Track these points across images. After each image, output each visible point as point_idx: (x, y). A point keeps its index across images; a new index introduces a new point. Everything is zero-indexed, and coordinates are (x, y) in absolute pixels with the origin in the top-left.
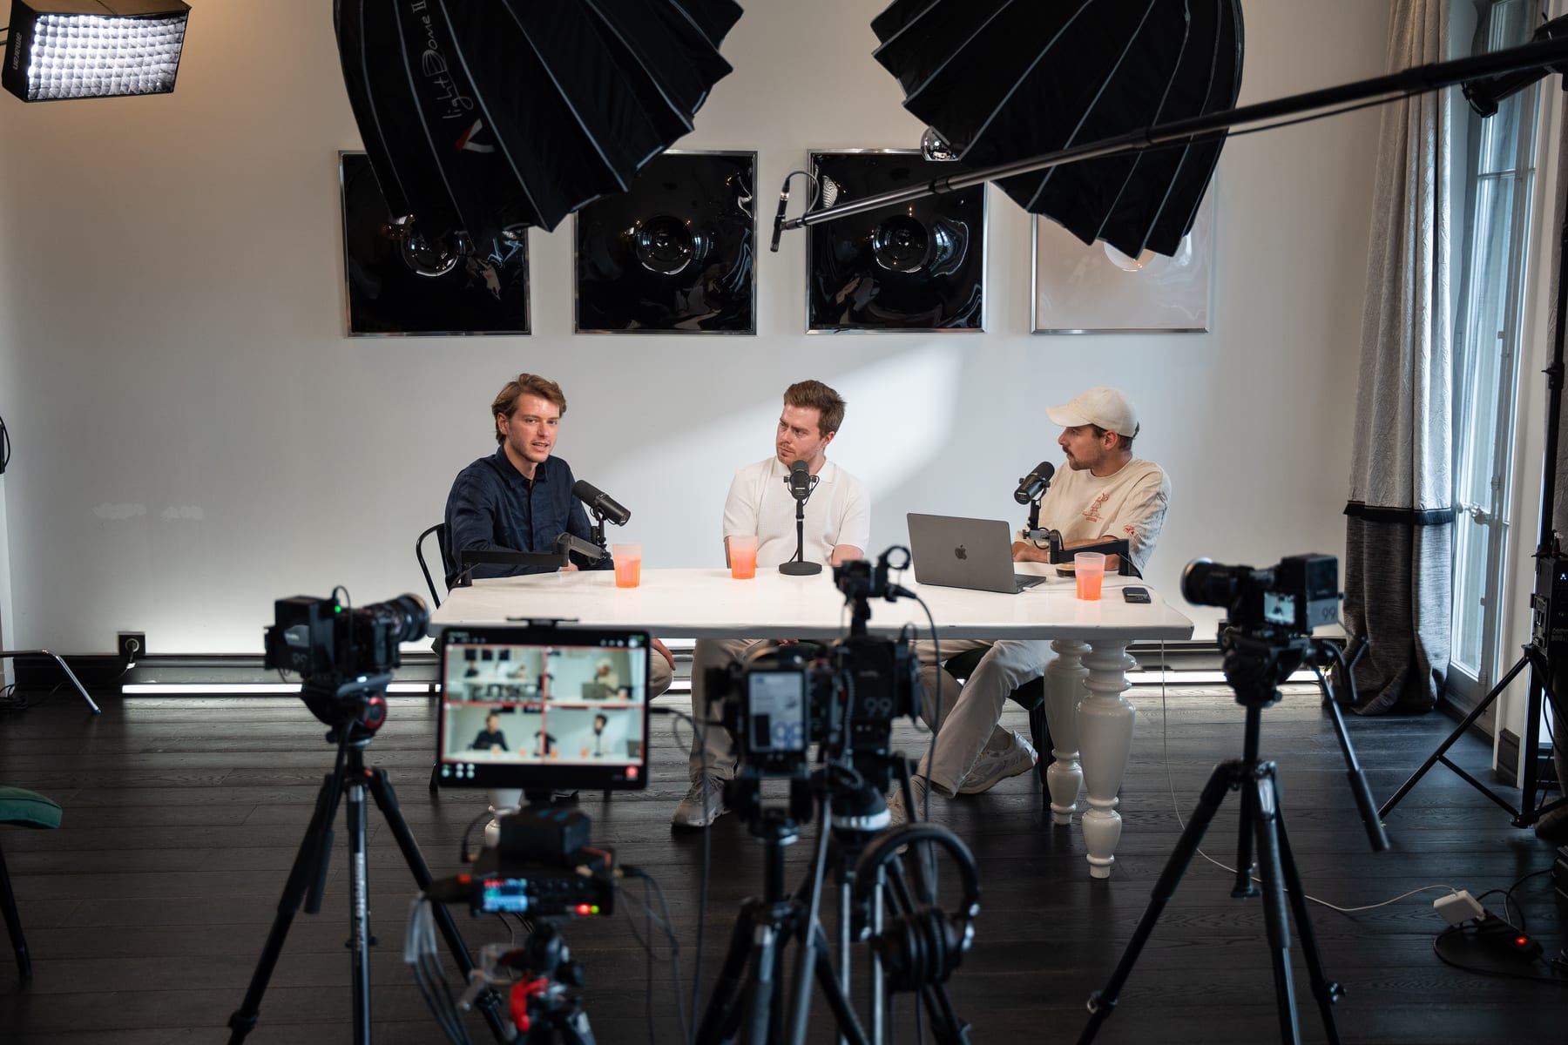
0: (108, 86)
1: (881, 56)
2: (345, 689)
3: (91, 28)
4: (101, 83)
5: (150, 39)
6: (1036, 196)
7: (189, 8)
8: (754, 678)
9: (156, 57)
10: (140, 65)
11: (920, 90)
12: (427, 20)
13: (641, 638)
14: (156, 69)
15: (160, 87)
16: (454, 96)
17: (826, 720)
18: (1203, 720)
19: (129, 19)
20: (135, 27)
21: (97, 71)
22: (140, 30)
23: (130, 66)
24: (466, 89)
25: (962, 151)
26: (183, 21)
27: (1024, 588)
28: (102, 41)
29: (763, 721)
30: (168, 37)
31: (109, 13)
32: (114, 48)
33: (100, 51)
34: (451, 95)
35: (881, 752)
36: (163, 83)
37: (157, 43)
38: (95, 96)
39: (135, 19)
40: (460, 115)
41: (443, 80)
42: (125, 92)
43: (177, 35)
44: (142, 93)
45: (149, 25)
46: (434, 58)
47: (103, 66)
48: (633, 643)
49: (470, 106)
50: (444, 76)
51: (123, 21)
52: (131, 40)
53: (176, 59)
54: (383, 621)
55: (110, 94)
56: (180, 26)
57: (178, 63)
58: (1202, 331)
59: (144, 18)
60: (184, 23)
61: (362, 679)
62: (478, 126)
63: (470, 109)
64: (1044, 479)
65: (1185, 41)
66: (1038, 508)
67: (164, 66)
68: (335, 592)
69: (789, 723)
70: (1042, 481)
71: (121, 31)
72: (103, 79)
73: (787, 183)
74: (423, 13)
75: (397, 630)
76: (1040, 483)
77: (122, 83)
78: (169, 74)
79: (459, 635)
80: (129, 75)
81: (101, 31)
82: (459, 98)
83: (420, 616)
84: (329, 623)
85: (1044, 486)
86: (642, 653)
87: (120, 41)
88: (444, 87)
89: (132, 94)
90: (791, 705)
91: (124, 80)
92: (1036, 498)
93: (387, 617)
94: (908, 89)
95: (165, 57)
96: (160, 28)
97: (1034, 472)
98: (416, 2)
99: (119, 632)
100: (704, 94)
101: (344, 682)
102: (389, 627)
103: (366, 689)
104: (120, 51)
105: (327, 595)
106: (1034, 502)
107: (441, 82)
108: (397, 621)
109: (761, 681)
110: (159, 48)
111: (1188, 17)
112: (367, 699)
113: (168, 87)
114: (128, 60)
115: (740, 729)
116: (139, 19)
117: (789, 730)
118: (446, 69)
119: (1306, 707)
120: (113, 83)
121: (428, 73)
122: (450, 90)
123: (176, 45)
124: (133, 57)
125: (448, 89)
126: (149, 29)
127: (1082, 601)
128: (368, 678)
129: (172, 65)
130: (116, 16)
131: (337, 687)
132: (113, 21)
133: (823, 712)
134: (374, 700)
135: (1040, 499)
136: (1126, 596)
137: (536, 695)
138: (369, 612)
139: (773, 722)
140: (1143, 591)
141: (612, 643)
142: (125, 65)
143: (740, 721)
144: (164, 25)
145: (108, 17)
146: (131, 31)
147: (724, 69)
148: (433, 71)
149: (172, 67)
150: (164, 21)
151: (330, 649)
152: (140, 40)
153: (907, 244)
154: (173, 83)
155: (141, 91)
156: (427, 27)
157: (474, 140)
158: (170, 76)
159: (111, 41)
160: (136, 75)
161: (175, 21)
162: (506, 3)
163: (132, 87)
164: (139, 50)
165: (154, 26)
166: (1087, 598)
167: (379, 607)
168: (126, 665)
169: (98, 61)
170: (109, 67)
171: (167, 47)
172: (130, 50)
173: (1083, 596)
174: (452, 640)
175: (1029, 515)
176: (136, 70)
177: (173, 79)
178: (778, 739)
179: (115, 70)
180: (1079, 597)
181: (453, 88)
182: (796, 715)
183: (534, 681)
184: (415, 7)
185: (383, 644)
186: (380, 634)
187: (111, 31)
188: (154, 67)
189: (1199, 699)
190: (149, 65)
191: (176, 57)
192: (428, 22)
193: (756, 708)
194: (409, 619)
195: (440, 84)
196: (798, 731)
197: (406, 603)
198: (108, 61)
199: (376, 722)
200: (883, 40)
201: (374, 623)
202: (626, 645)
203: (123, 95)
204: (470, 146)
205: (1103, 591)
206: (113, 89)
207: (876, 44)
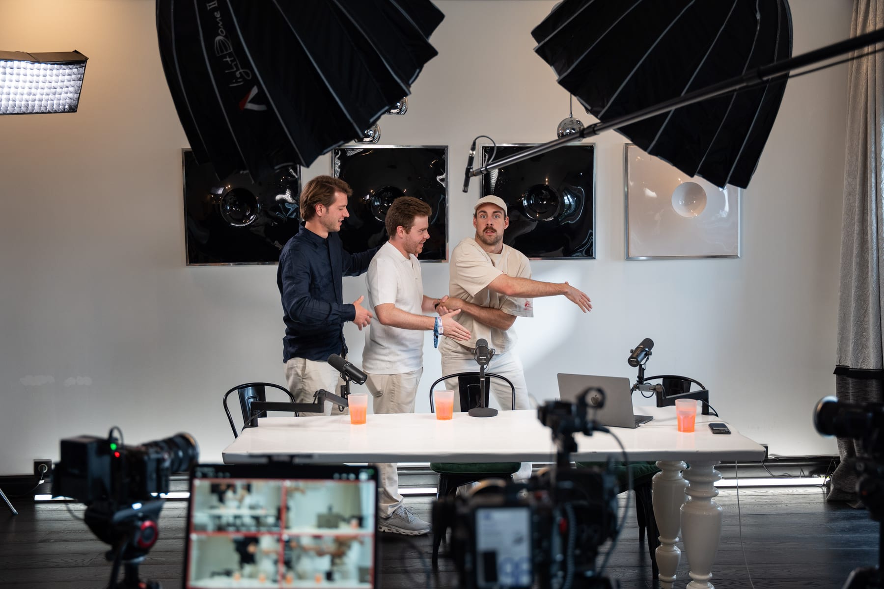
0: (33, 107)
1: (539, 51)
2: (120, 515)
3: (22, 69)
4: (28, 105)
5: (61, 78)
6: (654, 143)
7: (87, 59)
8: (481, 515)
9: (65, 89)
10: (54, 94)
11: (569, 71)
12: (218, 15)
13: (371, 471)
14: (65, 97)
15: (68, 109)
16: (238, 69)
17: (548, 552)
18: (749, 512)
19: (47, 64)
20: (51, 70)
21: (25, 97)
22: (55, 72)
23: (48, 95)
24: (246, 64)
25: (600, 112)
26: (83, 67)
27: (640, 424)
28: (29, 78)
29: (491, 557)
30: (73, 76)
31: (35, 60)
32: (37, 82)
33: (28, 84)
34: (235, 69)
35: (589, 573)
36: (70, 106)
37: (66, 81)
38: (24, 113)
39: (51, 64)
40: (242, 83)
41: (230, 57)
42: (45, 111)
43: (79, 76)
44: (56, 112)
45: (61, 69)
46: (222, 41)
47: (30, 94)
48: (363, 476)
49: (249, 76)
50: (230, 55)
51: (43, 65)
52: (48, 78)
53: (79, 91)
54: (154, 456)
55: (34, 112)
56: (81, 70)
57: (80, 93)
58: (736, 256)
59: (57, 64)
60: (84, 68)
61: (137, 506)
62: (255, 91)
63: (248, 78)
64: (647, 349)
65: (757, 33)
66: (644, 370)
67: (70, 95)
68: (111, 432)
69: (516, 558)
70: (646, 351)
71: (42, 72)
72: (30, 102)
73: (474, 144)
74: (215, 9)
75: (167, 464)
76: (644, 353)
77: (42, 105)
78: (74, 100)
79: (206, 470)
80: (47, 100)
81: (29, 72)
82: (241, 71)
83: (190, 452)
84: (106, 460)
85: (648, 354)
86: (371, 485)
87: (41, 78)
88: (230, 63)
89: (49, 112)
90: (518, 541)
91: (44, 103)
92: (642, 363)
93: (157, 452)
94: (559, 73)
95: (71, 89)
96: (68, 71)
97: (640, 345)
98: (210, 2)
99: (34, 460)
100: (418, 71)
101: (119, 509)
102: (160, 461)
103: (140, 514)
104: (41, 85)
105: (105, 435)
106: (641, 366)
107: (228, 59)
108: (166, 456)
109: (488, 518)
110: (66, 83)
111: (758, 17)
112: (139, 523)
113: (73, 109)
114: (46, 91)
115: (468, 566)
116: (54, 64)
117: (517, 566)
118: (232, 50)
119: (817, 503)
120: (36, 105)
121: (218, 53)
122: (235, 65)
123: (79, 82)
124: (50, 89)
125: (233, 64)
126: (61, 71)
127: (682, 433)
128: (143, 504)
129: (76, 94)
130: (39, 62)
131: (113, 514)
132: (37, 65)
133: (545, 544)
134: (147, 523)
135: (645, 364)
136: (712, 429)
137: (276, 525)
138: (143, 449)
139: (501, 558)
140: (723, 425)
141: (344, 475)
142: (45, 93)
143: (468, 558)
144: (71, 69)
145: (33, 62)
146: (48, 72)
147: (433, 53)
148: (222, 52)
149: (76, 96)
150: (71, 66)
151: (107, 481)
152: (54, 78)
153: (545, 202)
154: (76, 107)
155: (55, 111)
156: (218, 19)
157: (252, 101)
158: (74, 102)
159: (35, 78)
160: (52, 100)
161: (78, 67)
162: (275, 2)
163: (49, 108)
164: (53, 84)
165: (64, 69)
166: (685, 430)
167: (155, 444)
168: (39, 481)
169: (26, 90)
170: (34, 95)
171: (72, 83)
172: (47, 84)
173: (682, 430)
174: (199, 474)
175: (638, 375)
176: (51, 97)
177: (76, 103)
178: (507, 574)
179: (38, 97)
180: (679, 430)
181: (237, 64)
182: (523, 551)
183: (273, 512)
184: (210, 6)
185: (154, 476)
186: (151, 467)
187: (35, 72)
188: (63, 96)
189: (744, 497)
190: (61, 94)
191: (78, 90)
192: (219, 16)
193: (484, 543)
194: (181, 454)
195: (227, 61)
196: (525, 566)
197: (179, 441)
198: (33, 91)
199: (148, 542)
200: (539, 42)
201: (146, 458)
202: (357, 478)
203: (43, 113)
204: (249, 106)
205: (696, 426)
206: (36, 109)
207: (535, 44)
